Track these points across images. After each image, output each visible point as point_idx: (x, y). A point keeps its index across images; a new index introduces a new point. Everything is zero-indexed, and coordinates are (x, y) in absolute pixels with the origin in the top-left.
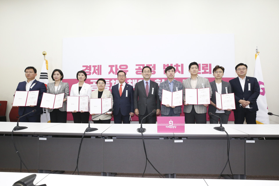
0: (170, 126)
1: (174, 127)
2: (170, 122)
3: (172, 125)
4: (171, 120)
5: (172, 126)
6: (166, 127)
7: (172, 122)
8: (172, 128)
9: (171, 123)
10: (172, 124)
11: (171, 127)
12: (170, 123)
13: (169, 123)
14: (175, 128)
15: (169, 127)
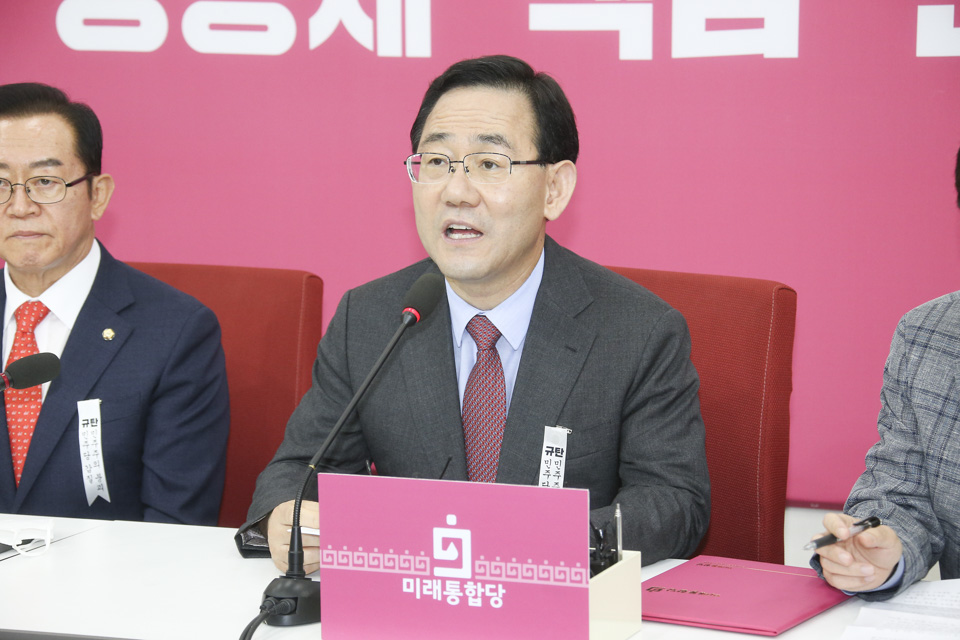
0: (444, 580)
1: (486, 599)
2: (446, 542)
3: (465, 572)
4: (451, 519)
5: (463, 582)
6: (408, 586)
7: (465, 535)
8: (464, 599)
9: (451, 554)
10: (457, 564)
11: (453, 595)
12: (439, 553)
13: (430, 552)
14: (497, 602)
15: (434, 590)
